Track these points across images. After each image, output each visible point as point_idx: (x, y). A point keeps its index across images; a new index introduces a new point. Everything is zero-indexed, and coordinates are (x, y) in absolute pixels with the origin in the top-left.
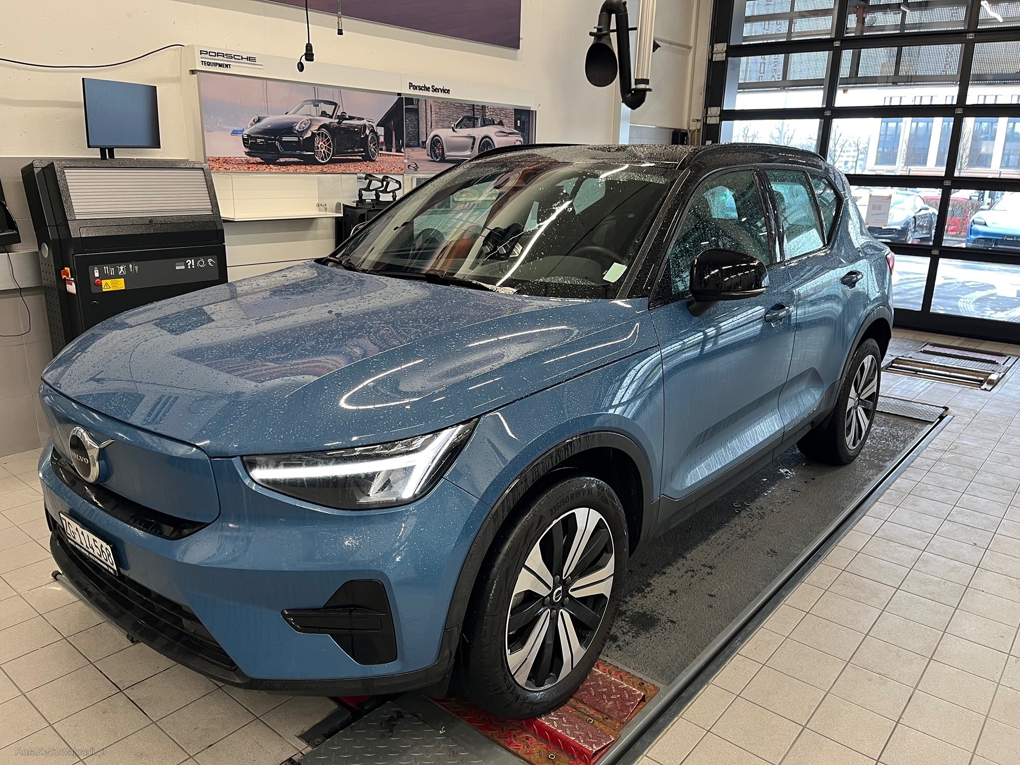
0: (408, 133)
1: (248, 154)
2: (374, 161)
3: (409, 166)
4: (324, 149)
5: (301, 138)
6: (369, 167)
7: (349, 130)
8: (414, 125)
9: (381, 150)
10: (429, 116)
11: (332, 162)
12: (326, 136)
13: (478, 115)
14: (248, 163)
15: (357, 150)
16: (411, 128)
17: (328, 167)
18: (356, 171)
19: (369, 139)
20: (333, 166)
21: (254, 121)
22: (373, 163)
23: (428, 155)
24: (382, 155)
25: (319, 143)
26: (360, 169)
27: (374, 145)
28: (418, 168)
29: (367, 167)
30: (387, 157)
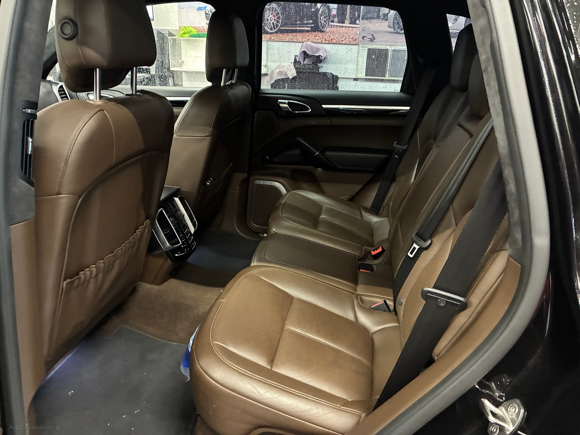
2: (323, 31)
3: (363, 38)
4: (273, 21)
6: (317, 37)
9: (333, 21)
11: (280, 31)
12: (276, 10)
15: (306, 22)
17: (276, 36)
18: (304, 40)
19: (320, 12)
20: (280, 35)
22: (322, 33)
23: (389, 27)
24: (332, 27)
25: (269, 16)
26: (307, 38)
27: (324, 18)
28: (375, 39)
29: (316, 36)
30: (338, 29)
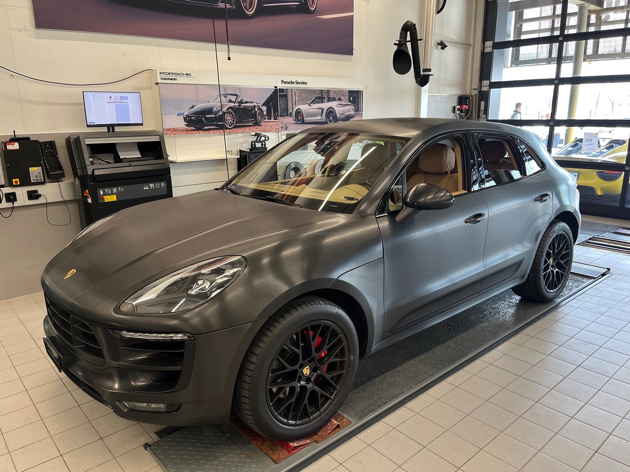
0: (281, 109)
1: (187, 125)
2: (261, 125)
3: (282, 127)
4: (230, 120)
5: (217, 115)
7: (246, 110)
8: (285, 104)
9: (265, 119)
10: (294, 99)
11: (235, 127)
12: (232, 113)
13: (325, 95)
14: (187, 130)
15: (250, 120)
16: (283, 105)
17: (233, 130)
18: (250, 131)
19: (258, 113)
20: (236, 130)
21: (190, 108)
22: (260, 127)
23: (294, 121)
24: (265, 122)
25: (227, 117)
26: (252, 130)
27: (260, 117)
28: (287, 128)
29: (257, 129)
30: (268, 123)
